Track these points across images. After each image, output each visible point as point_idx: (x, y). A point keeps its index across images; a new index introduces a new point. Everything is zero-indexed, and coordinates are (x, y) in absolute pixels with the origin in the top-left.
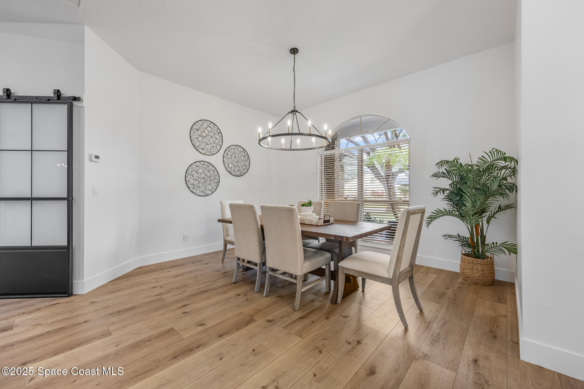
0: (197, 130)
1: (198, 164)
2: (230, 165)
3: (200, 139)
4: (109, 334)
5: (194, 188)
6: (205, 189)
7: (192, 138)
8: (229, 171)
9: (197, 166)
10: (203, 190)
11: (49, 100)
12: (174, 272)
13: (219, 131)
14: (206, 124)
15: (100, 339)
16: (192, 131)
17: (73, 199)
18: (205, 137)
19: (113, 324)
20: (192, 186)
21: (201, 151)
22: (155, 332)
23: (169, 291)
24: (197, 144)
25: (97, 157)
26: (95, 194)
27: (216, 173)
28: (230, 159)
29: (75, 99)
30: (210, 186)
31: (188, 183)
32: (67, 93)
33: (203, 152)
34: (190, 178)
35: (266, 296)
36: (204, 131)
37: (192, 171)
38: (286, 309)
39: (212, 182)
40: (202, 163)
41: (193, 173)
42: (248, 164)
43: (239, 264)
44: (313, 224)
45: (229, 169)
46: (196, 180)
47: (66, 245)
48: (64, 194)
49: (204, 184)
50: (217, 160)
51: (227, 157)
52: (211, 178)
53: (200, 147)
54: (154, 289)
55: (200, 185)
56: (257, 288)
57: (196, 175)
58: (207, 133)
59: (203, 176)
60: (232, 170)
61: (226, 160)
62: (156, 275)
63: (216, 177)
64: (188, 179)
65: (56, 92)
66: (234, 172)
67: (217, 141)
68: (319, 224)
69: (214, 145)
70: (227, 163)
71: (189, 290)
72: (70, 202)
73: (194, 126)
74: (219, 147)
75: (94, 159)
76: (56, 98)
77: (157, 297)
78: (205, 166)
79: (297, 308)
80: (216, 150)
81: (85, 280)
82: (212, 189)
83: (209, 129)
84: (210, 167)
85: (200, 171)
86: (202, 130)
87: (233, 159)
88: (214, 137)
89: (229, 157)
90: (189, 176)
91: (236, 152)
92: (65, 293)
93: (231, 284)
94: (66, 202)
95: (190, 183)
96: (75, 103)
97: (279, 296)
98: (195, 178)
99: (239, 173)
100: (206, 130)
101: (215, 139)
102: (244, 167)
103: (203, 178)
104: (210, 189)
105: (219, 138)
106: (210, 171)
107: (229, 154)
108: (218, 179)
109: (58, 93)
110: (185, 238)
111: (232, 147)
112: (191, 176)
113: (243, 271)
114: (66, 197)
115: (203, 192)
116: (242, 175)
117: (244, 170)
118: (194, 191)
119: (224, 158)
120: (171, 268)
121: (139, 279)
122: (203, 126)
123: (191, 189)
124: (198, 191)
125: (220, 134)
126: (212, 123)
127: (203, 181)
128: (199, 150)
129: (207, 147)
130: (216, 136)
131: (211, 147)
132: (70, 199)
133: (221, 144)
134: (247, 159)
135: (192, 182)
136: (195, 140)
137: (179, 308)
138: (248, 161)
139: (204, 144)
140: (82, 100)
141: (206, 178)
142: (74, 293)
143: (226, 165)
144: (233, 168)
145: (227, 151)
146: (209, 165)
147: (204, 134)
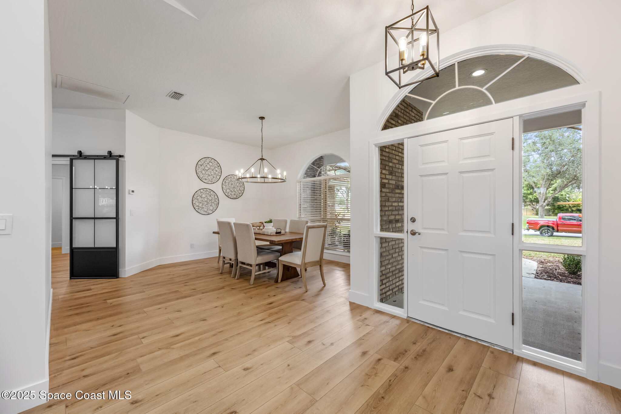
0: (201, 165)
1: (202, 191)
2: (228, 191)
3: (203, 172)
4: (144, 292)
5: (199, 209)
6: (208, 210)
7: (197, 172)
8: (227, 195)
9: (201, 192)
10: (206, 210)
11: (105, 157)
12: (183, 268)
13: (218, 165)
14: (208, 161)
15: (139, 293)
16: (197, 167)
17: (119, 218)
18: (207, 170)
19: (145, 289)
20: (197, 207)
21: (204, 181)
22: (169, 291)
23: (178, 277)
24: (201, 176)
25: (133, 191)
26: (131, 215)
27: (216, 197)
28: (228, 185)
29: (121, 156)
30: (211, 207)
31: (194, 205)
32: (115, 153)
33: (206, 182)
34: (196, 201)
35: (237, 279)
36: (207, 166)
37: (197, 196)
38: (246, 284)
39: (213, 204)
40: (205, 190)
41: (198, 197)
42: (243, 189)
43: (225, 261)
44: (269, 234)
45: (226, 194)
46: (200, 202)
47: (115, 246)
48: (114, 215)
49: (207, 206)
50: (217, 188)
51: (225, 184)
52: (212, 201)
53: (204, 178)
54: (168, 276)
55: (204, 206)
56: (233, 275)
57: (200, 199)
58: (209, 167)
59: (206, 199)
60: (229, 194)
61: (224, 187)
62: (171, 269)
63: (216, 200)
64: (194, 202)
65: (109, 152)
66: (231, 196)
67: (217, 173)
68: (272, 235)
69: (215, 176)
70: (225, 189)
71: (190, 276)
72: (118, 220)
73: (199, 163)
74: (218, 177)
75: (131, 193)
76: (109, 156)
77: (170, 279)
78: (207, 192)
79: (252, 284)
80: (216, 180)
81: (126, 269)
82: (213, 209)
83: (211, 164)
84: (212, 193)
85: (204, 196)
86: (205, 165)
87: (230, 185)
88: (215, 170)
89: (227, 184)
90: (195, 200)
91: (232, 180)
92: (115, 276)
93: (219, 274)
94: (115, 220)
95: (196, 205)
96: (120, 159)
97: (245, 279)
98: (200, 201)
99: (235, 196)
100: (208, 165)
101: (215, 171)
102: (240, 192)
103: (206, 201)
104: (212, 209)
105: (218, 170)
106: (212, 196)
107: (226, 182)
108: (218, 202)
109: (110, 153)
110: (192, 246)
111: (229, 177)
112: (197, 200)
113: (230, 268)
114: (115, 217)
115: (206, 212)
116: (237, 198)
117: (240, 193)
118: (199, 211)
119: (223, 185)
120: (181, 266)
121: (159, 271)
122: (206, 162)
123: (197, 210)
124: (202, 211)
125: (219, 167)
126: (213, 159)
127: (206, 203)
128: (203, 181)
129: (209, 177)
130: (216, 169)
131: (212, 177)
132: (118, 218)
133: (220, 175)
134: (242, 185)
135: (197, 204)
136: (200, 173)
137: (183, 283)
138: (243, 186)
139: (206, 176)
140: (125, 157)
141: (208, 201)
142: (120, 277)
143: (224, 191)
144: (230, 193)
145: (225, 180)
146: (211, 191)
147: (206, 168)
